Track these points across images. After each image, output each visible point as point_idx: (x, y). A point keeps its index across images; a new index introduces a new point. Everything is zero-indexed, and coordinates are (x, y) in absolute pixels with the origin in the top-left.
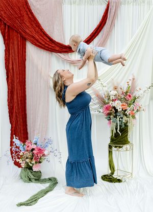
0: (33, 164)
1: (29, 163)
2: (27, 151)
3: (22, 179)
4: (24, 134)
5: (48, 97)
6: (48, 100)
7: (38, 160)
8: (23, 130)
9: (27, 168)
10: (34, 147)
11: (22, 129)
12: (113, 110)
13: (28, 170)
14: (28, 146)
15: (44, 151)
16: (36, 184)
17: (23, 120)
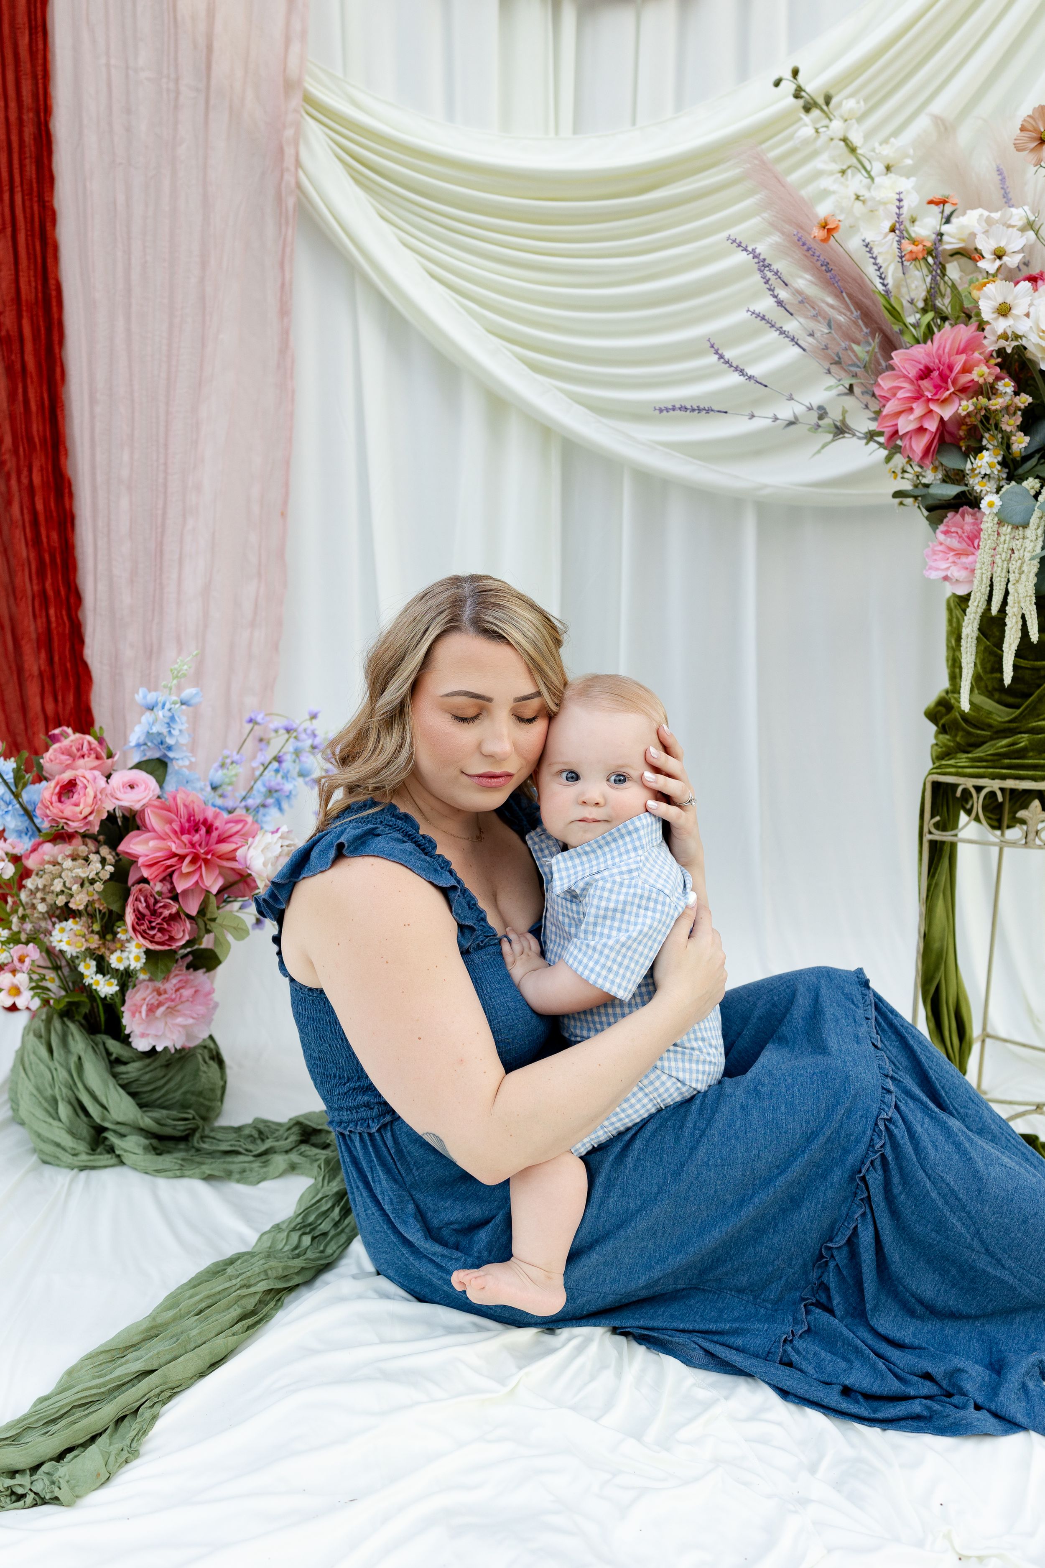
0: (125, 978)
1: (88, 969)
2: (60, 836)
3: (22, 1123)
4: (48, 678)
5: (285, 311)
6: (285, 346)
7: (182, 933)
8: (45, 641)
9: (67, 1013)
10: (131, 800)
11: (30, 627)
12: (1007, 386)
13: (79, 1043)
14: (68, 788)
15: (247, 836)
16: (163, 1184)
17: (36, 542)
